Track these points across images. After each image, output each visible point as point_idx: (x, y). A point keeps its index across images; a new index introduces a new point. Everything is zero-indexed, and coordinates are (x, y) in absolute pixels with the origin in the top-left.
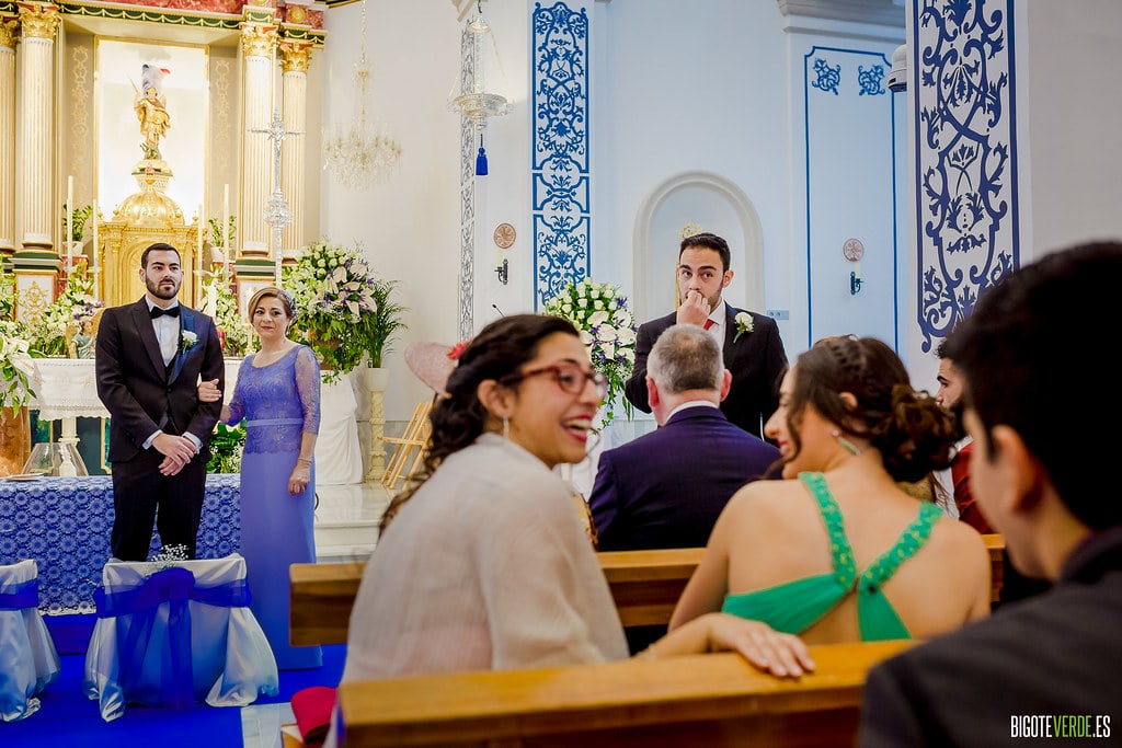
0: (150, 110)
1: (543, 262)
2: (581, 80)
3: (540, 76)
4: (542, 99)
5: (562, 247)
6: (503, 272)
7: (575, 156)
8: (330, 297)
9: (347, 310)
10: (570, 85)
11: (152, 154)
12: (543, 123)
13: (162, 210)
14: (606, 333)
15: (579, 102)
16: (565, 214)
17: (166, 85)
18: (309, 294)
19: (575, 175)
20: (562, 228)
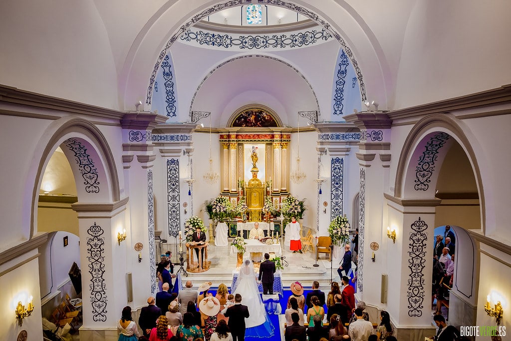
0: (254, 157)
1: (333, 210)
2: (341, 173)
3: (333, 173)
4: (333, 178)
5: (337, 207)
6: (325, 212)
7: (340, 189)
8: (292, 209)
9: (294, 212)
10: (339, 174)
11: (255, 167)
12: (333, 183)
13: (257, 182)
14: (344, 229)
15: (341, 178)
16: (337, 201)
17: (257, 151)
18: (287, 208)
19: (340, 193)
20: (337, 204)
